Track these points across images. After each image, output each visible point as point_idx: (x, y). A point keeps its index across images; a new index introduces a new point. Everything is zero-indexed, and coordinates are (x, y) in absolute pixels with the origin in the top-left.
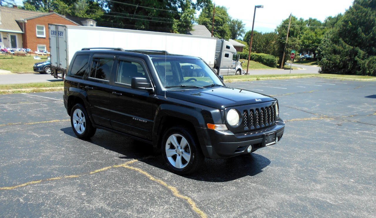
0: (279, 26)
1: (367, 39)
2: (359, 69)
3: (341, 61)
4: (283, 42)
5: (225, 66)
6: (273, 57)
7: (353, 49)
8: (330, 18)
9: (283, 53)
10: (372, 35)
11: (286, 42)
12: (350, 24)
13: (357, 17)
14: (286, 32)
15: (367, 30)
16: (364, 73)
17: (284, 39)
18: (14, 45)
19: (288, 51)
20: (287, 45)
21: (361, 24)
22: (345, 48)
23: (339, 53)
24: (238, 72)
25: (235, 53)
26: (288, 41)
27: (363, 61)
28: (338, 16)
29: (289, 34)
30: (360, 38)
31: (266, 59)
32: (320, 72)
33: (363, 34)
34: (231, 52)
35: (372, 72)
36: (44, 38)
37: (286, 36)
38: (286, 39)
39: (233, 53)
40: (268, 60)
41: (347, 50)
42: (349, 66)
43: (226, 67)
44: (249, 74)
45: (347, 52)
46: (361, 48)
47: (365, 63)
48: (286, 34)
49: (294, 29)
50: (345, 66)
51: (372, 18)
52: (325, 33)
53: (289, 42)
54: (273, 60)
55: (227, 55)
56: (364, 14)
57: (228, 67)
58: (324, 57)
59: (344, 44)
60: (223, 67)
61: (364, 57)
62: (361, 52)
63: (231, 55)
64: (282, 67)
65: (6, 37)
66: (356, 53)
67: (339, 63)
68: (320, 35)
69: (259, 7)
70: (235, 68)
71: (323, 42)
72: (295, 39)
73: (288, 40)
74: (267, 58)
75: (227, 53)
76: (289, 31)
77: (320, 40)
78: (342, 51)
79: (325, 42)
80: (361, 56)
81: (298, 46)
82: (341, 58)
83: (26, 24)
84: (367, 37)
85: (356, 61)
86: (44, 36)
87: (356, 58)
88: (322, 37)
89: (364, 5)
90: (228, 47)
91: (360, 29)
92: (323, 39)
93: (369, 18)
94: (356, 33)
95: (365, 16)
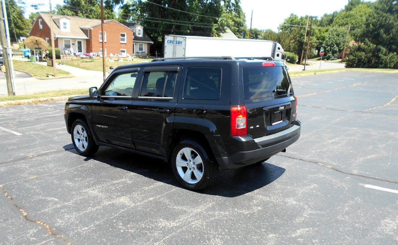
1: (387, 39)
2: (382, 63)
3: (366, 57)
4: (302, 41)
6: (293, 55)
7: (376, 47)
9: (301, 50)
10: (392, 36)
11: (305, 41)
12: (371, 26)
13: (378, 20)
14: (304, 32)
15: (387, 31)
16: (385, 67)
17: (303, 38)
18: (80, 50)
19: (306, 49)
20: (306, 43)
21: (381, 26)
22: (369, 46)
23: (364, 50)
27: (385, 57)
28: (334, 13)
29: (307, 33)
30: (382, 38)
32: (346, 67)
33: (384, 34)
34: (281, 52)
35: (393, 66)
36: (125, 44)
37: (305, 35)
38: (304, 38)
41: (371, 48)
42: (373, 61)
44: (306, 70)
45: (371, 49)
46: (383, 46)
47: (387, 58)
48: (304, 34)
49: (311, 29)
50: (369, 61)
51: (391, 22)
52: (329, 31)
54: (293, 57)
56: (384, 18)
58: (329, 53)
59: (369, 43)
61: (386, 53)
62: (384, 49)
63: (280, 55)
64: (301, 63)
65: (74, 43)
66: (379, 50)
67: (365, 59)
68: (324, 33)
71: (328, 39)
72: (312, 38)
73: (306, 39)
75: (278, 53)
76: (307, 31)
77: (324, 37)
78: (366, 48)
79: (329, 39)
80: (384, 52)
81: (315, 44)
82: (365, 54)
83: (92, 31)
84: (388, 37)
85: (380, 57)
86: (125, 42)
87: (380, 55)
88: (326, 35)
89: (383, 11)
90: (279, 49)
91: (382, 31)
92: (327, 36)
93: (389, 21)
94: (379, 34)
95: (386, 20)
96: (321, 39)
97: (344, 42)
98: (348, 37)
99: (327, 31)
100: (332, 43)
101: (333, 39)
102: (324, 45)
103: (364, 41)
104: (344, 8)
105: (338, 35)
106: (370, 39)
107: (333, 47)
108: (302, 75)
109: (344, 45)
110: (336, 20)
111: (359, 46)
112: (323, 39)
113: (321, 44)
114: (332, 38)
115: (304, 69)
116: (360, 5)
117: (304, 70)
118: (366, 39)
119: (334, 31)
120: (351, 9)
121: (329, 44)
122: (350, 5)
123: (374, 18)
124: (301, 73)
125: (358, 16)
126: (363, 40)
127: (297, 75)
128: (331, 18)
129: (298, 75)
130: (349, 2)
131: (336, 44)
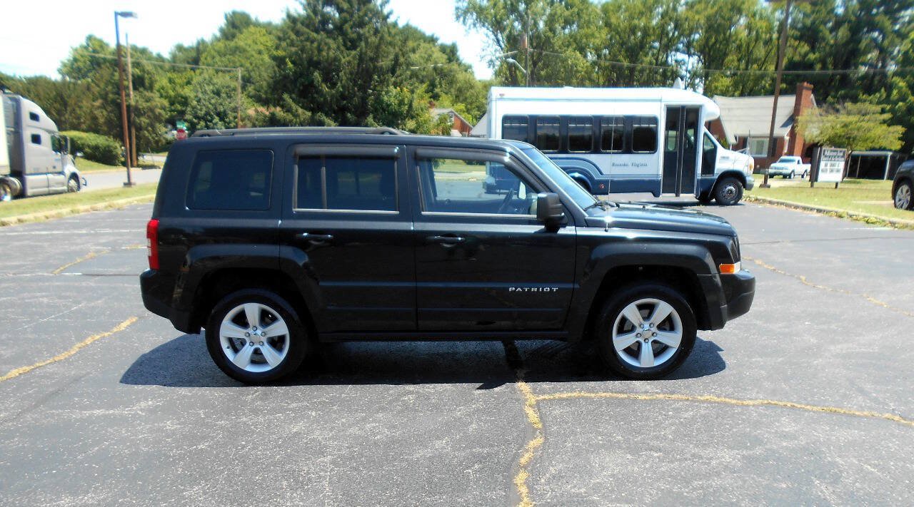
0: (66, 61)
1: (332, 96)
4: (125, 103)
5: (38, 169)
6: (107, 140)
7: (313, 118)
8: (180, 48)
10: (341, 89)
11: (133, 103)
12: (290, 65)
13: (303, 50)
14: (125, 78)
15: (329, 78)
17: (125, 95)
19: (140, 124)
20: (137, 109)
22: (296, 116)
24: (73, 183)
25: (53, 132)
26: (137, 101)
28: (198, 44)
29: (133, 83)
30: (319, 92)
31: (89, 146)
33: (324, 85)
34: (43, 129)
37: (128, 88)
38: (129, 95)
39: (49, 131)
40: (96, 148)
41: (302, 119)
43: (40, 171)
44: (134, 184)
46: (328, 115)
48: (125, 83)
49: (143, 71)
51: (332, 54)
52: (194, 82)
53: (140, 102)
54: (109, 146)
55: (36, 139)
56: (315, 45)
57: (45, 171)
59: (294, 106)
60: (33, 172)
63: (46, 138)
64: (135, 164)
68: (182, 87)
69: (125, 15)
70: (61, 173)
71: (195, 102)
72: (151, 94)
73: (134, 98)
74: (93, 143)
75: (36, 132)
76: (133, 76)
77: (185, 98)
78: (290, 120)
79: (199, 101)
81: (163, 112)
84: (333, 91)
88: (187, 92)
89: (308, 26)
90: (34, 117)
91: (317, 75)
92: (192, 95)
93: (328, 54)
94: (311, 84)
95: (320, 50)
96: (179, 103)
97: (235, 110)
98: (241, 99)
99: (189, 83)
100: (207, 113)
101: (207, 103)
102: (188, 117)
103: (281, 103)
104: (218, 34)
105: (218, 93)
106: (294, 96)
107: (211, 121)
108: (121, 202)
109: (235, 118)
110: (206, 59)
111: (273, 115)
112: (185, 101)
113: (182, 113)
114: (205, 100)
115: (126, 181)
116: (252, 29)
117: (129, 184)
118: (286, 96)
119: (207, 84)
120: (234, 36)
121: (201, 113)
122: (230, 27)
123: (292, 44)
124: (118, 195)
125: (254, 53)
126: (279, 101)
127: (101, 205)
128: (194, 54)
129: (106, 204)
130: (227, 20)
131: (218, 114)
